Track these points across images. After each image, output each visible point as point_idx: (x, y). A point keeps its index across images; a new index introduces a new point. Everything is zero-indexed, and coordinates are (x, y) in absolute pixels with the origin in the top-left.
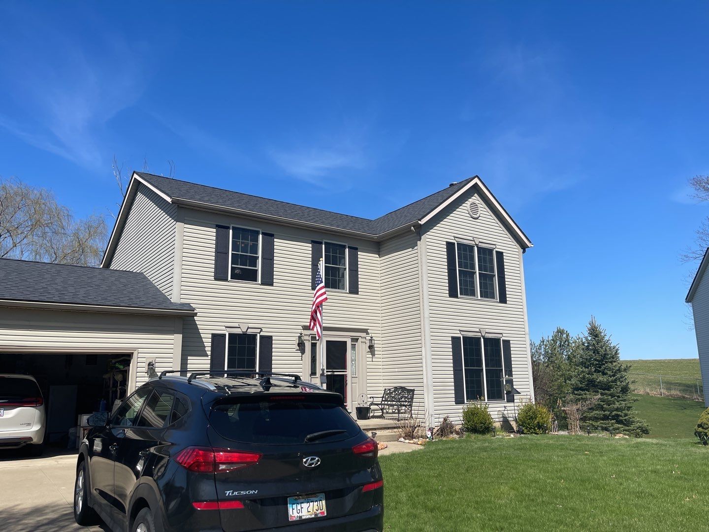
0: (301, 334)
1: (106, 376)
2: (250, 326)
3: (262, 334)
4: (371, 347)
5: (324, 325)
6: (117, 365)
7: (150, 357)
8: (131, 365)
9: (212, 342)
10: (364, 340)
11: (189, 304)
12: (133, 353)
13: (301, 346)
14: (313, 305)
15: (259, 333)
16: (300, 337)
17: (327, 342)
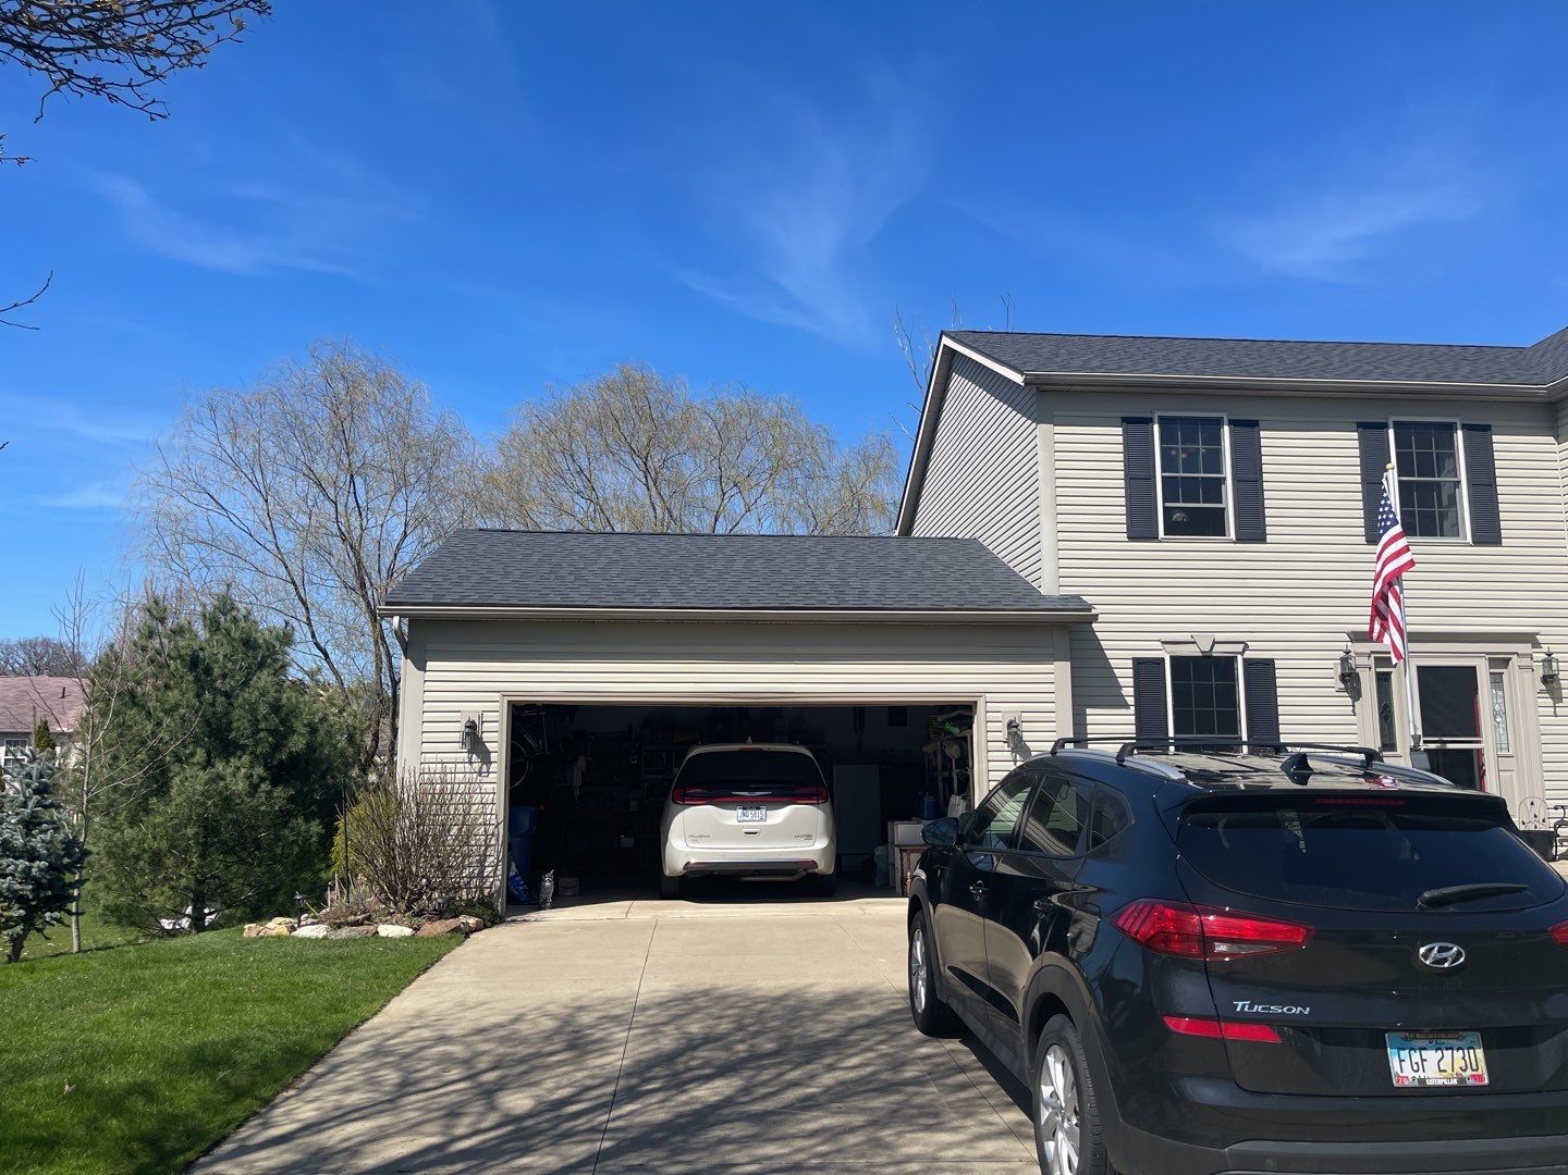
0: (1347, 653)
1: (927, 749)
2: (1219, 637)
3: (1248, 655)
4: (1550, 680)
5: (1410, 628)
6: (948, 727)
7: (1011, 710)
8: (974, 726)
9: (1136, 677)
10: (1526, 662)
11: (1078, 597)
12: (976, 702)
13: (1350, 680)
14: (1376, 580)
15: (1242, 653)
16: (1344, 661)
17: (1420, 669)
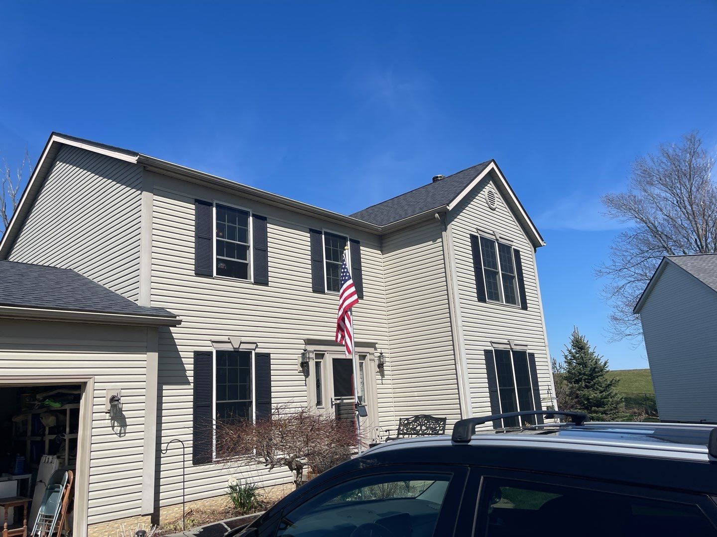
0: (305, 350)
2: (244, 339)
3: (258, 350)
4: (381, 366)
7: (113, 388)
8: (82, 402)
9: (195, 364)
10: (372, 357)
11: (163, 308)
12: (85, 383)
14: (339, 309)
15: (254, 350)
17: (334, 360)
